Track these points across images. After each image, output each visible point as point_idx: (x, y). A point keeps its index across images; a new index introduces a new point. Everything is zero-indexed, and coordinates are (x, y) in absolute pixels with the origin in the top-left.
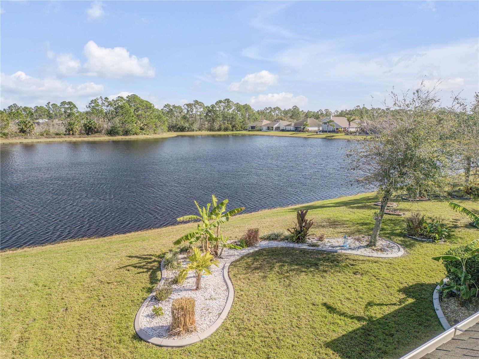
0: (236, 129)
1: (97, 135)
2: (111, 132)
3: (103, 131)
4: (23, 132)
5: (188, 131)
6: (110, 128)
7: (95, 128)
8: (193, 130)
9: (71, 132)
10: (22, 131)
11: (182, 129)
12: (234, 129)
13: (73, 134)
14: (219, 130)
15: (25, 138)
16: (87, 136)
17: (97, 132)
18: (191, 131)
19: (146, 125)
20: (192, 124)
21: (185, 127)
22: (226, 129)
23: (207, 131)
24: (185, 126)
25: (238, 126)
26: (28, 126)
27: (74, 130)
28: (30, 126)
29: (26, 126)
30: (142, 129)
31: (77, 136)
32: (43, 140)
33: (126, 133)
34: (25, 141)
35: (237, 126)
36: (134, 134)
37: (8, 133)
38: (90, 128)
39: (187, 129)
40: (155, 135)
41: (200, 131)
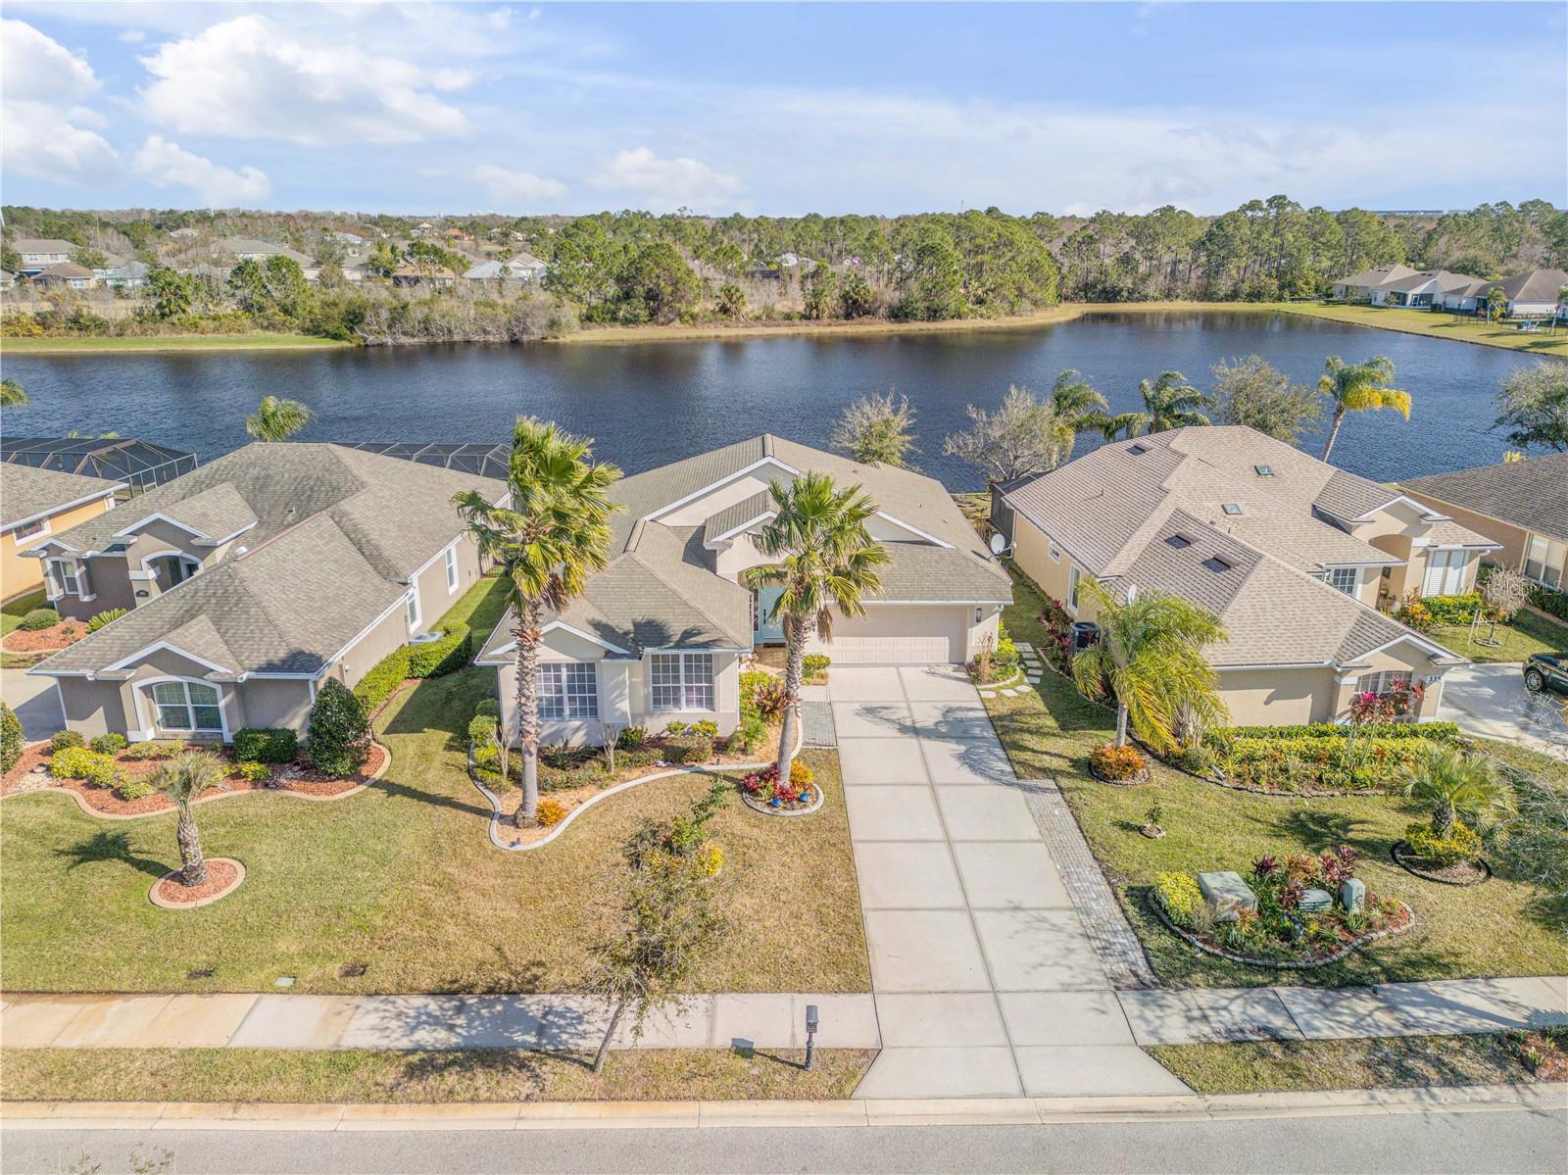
0: (1292, 294)
1: (866, 319)
2: (898, 314)
3: (881, 311)
4: (725, 313)
5: (1129, 299)
6: (896, 302)
7: (866, 302)
8: (1145, 298)
9: (814, 313)
10: (724, 310)
11: (1111, 295)
12: (1286, 294)
13: (818, 317)
14: (1233, 296)
15: (726, 326)
16: (845, 322)
17: (867, 313)
18: (1138, 300)
19: (992, 291)
20: (1144, 280)
21: (1122, 290)
22: (1255, 296)
23: (1192, 300)
24: (1121, 285)
25: (1307, 283)
26: (734, 298)
27: (821, 307)
28: (738, 299)
29: (730, 300)
30: (980, 301)
31: (826, 321)
32: (759, 330)
33: (934, 314)
34: (725, 333)
35: (1300, 283)
36: (953, 317)
37: (698, 315)
38: (855, 302)
39: (1125, 294)
40: (1008, 319)
41: (1166, 302)
